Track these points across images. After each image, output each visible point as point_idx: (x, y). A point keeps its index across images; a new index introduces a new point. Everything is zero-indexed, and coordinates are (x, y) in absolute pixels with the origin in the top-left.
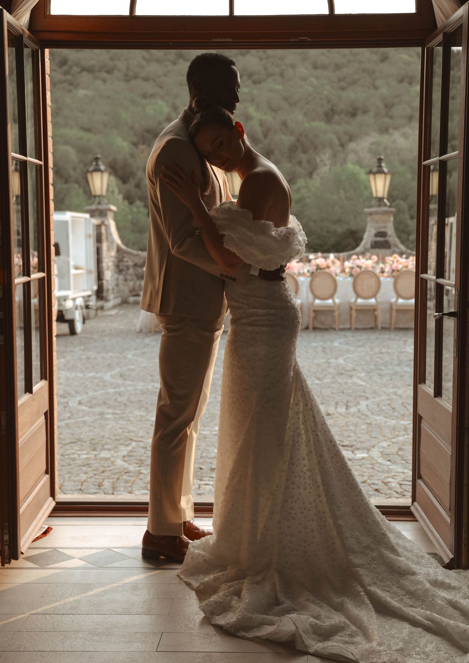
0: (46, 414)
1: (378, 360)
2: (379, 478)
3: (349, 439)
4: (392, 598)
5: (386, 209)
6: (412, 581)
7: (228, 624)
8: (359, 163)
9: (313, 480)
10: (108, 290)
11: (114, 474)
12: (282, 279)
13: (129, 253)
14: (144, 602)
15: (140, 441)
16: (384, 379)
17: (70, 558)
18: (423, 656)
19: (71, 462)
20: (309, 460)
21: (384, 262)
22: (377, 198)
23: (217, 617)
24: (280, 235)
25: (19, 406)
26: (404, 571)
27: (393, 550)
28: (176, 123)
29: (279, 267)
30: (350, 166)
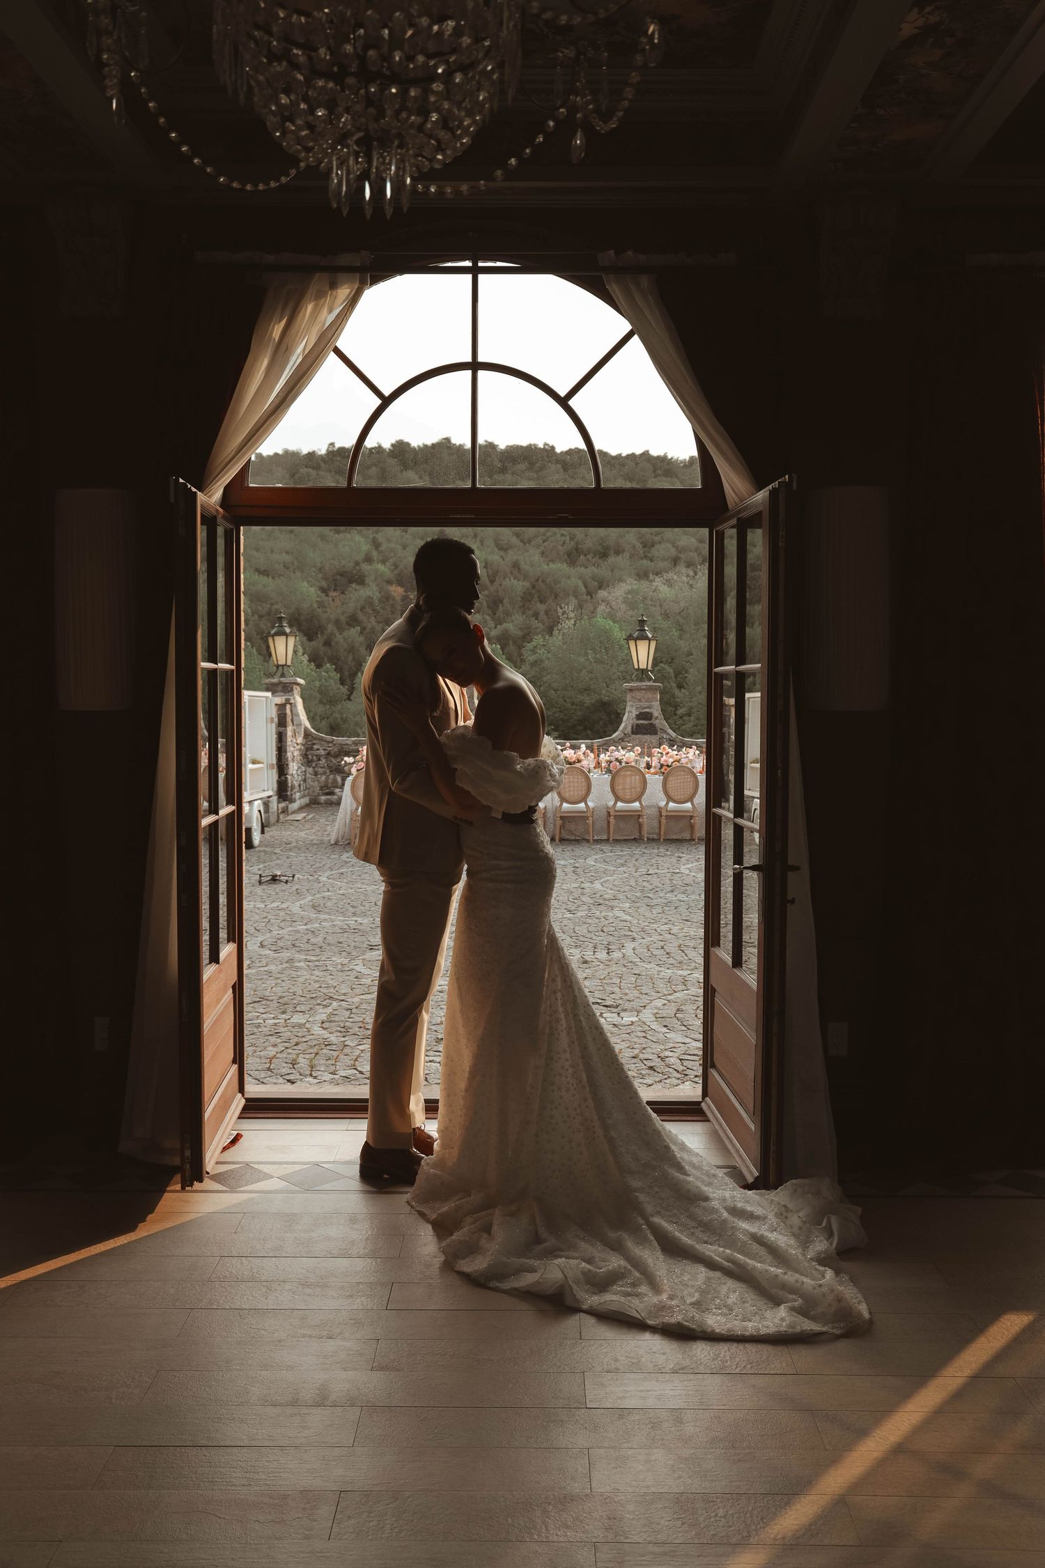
0: (234, 987)
1: (645, 884)
2: (654, 1051)
3: (613, 996)
4: (681, 1232)
5: (651, 683)
6: (705, 1209)
7: (476, 1271)
8: (612, 616)
9: (577, 1079)
10: (293, 787)
11: (311, 1047)
12: (533, 821)
13: (321, 739)
14: (367, 1239)
15: (343, 1000)
16: (655, 911)
17: (268, 1176)
18: (725, 1310)
19: (256, 1030)
20: (571, 1053)
21: (650, 755)
22: (639, 669)
23: (462, 1262)
24: (528, 769)
25: (204, 981)
26: (695, 1195)
27: (679, 1167)
28: (399, 624)
29: (527, 809)
30: (599, 620)
